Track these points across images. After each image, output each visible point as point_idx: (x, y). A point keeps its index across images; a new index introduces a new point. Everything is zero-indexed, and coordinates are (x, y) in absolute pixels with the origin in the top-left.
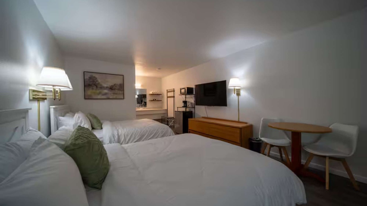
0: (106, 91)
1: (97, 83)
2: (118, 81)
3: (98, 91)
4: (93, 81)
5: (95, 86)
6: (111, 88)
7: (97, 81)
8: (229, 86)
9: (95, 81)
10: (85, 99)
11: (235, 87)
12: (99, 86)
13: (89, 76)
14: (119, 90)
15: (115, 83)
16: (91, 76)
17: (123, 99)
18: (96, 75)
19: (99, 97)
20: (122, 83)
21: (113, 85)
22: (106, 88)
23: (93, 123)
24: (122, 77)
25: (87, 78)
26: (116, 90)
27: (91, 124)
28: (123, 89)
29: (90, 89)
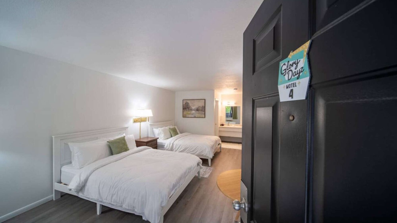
0: (193, 112)
2: (201, 104)
3: (189, 112)
4: (187, 105)
5: (188, 109)
6: (197, 110)
7: (189, 105)
10: (183, 117)
12: (190, 108)
13: (185, 102)
14: (202, 110)
15: (199, 106)
16: (186, 102)
17: (205, 117)
18: (189, 102)
19: (190, 116)
20: (204, 106)
21: (198, 107)
22: (194, 110)
23: (171, 133)
24: (204, 100)
25: (184, 103)
26: (200, 111)
27: (170, 135)
28: (204, 110)
29: (186, 111)
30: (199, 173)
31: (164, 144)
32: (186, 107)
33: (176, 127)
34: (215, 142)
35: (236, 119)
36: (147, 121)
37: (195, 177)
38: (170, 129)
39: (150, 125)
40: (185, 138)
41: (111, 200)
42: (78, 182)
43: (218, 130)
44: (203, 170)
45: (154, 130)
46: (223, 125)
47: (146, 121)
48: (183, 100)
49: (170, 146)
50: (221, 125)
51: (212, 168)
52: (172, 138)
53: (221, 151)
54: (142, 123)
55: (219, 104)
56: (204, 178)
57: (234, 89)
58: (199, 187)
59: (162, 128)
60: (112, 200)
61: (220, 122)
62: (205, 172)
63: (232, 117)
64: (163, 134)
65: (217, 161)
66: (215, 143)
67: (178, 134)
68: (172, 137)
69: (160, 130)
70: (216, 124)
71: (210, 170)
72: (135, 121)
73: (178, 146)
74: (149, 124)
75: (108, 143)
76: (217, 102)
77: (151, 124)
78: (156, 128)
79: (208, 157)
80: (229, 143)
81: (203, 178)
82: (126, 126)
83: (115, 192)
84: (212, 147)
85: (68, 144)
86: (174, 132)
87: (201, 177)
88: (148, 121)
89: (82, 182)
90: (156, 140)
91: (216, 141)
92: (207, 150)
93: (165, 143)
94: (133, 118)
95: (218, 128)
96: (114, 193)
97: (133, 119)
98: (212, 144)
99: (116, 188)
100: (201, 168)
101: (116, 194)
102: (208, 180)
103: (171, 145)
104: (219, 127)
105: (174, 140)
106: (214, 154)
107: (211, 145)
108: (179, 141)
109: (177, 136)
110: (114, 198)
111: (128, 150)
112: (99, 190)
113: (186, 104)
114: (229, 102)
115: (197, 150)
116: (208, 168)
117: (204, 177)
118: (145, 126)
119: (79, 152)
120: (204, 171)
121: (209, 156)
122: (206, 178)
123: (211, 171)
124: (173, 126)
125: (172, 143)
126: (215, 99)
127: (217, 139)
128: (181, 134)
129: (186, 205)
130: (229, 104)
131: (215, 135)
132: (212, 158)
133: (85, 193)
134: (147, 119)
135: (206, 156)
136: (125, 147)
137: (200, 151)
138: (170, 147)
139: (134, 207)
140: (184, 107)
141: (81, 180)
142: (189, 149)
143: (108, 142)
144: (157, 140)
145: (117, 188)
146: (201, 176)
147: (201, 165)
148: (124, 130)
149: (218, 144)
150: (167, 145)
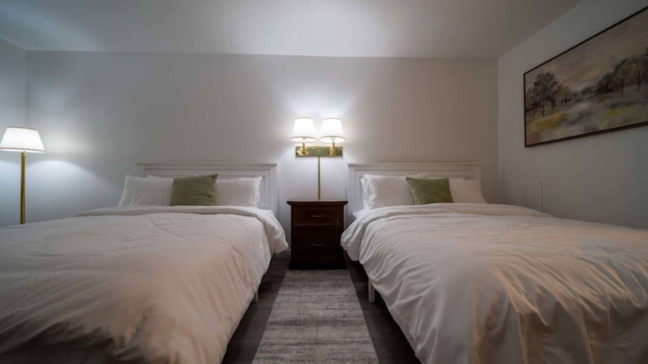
1: (554, 88)
3: (557, 116)
4: (546, 89)
5: (548, 102)
7: (554, 84)
9: (550, 84)
10: (526, 146)
12: (558, 99)
19: (560, 133)
23: (414, 196)
32: (541, 98)
38: (408, 180)
48: (525, 73)
49: (353, 233)
64: (373, 195)
69: (367, 180)
74: (349, 163)
77: (354, 163)
97: (297, 148)
113: (538, 83)
118: (335, 167)
138: (354, 236)
140: (530, 103)
148: (262, 170)
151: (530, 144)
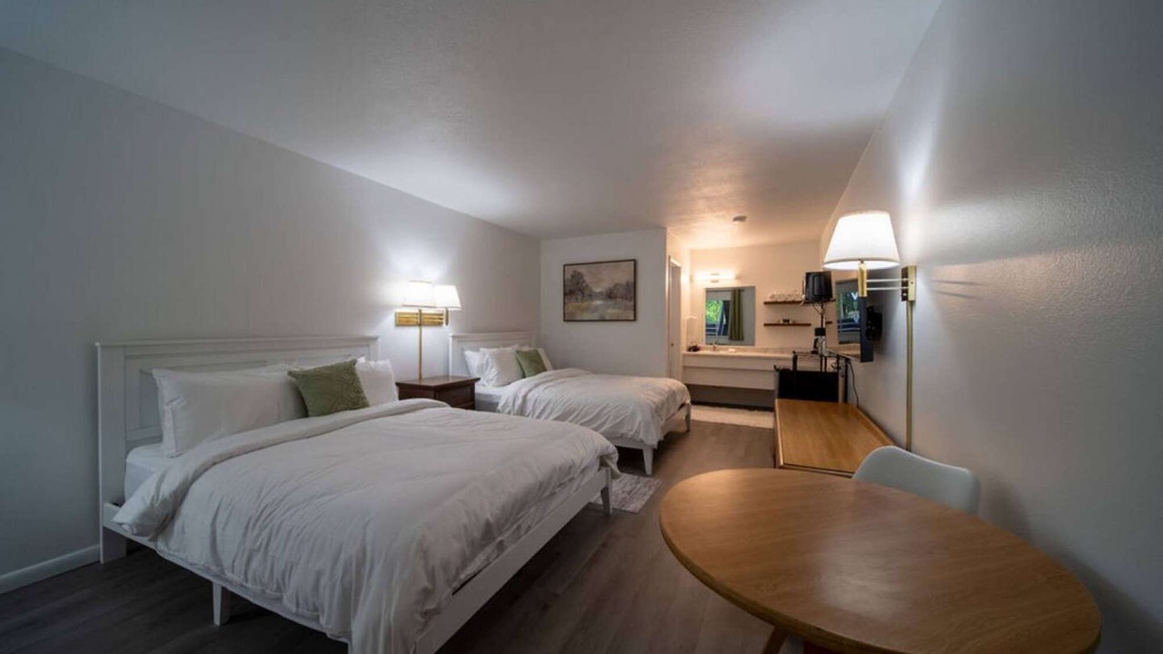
0: (598, 302)
1: (584, 285)
2: (623, 276)
3: (585, 304)
4: (578, 283)
5: (580, 293)
6: (610, 295)
7: (584, 282)
8: (827, 259)
9: (581, 281)
10: (564, 320)
11: (862, 261)
12: (586, 292)
13: (570, 271)
14: (626, 297)
15: (617, 281)
16: (575, 272)
17: (635, 320)
18: (582, 270)
19: (587, 316)
20: (633, 281)
21: (611, 286)
22: (599, 296)
23: (524, 368)
24: (632, 262)
25: (568, 276)
26: (618, 300)
27: (520, 370)
28: (632, 295)
29: (573, 300)
30: (605, 493)
31: (495, 401)
32: (574, 288)
33: (541, 351)
34: (666, 396)
35: (739, 339)
36: (444, 325)
37: (589, 508)
38: (518, 352)
39: (453, 337)
40: (565, 382)
41: (246, 574)
42: (148, 502)
43: (681, 365)
44: (625, 485)
45: (468, 353)
46: (696, 349)
47: (440, 324)
48: (565, 266)
49: (513, 406)
50: (689, 350)
51: (656, 482)
52: (524, 380)
53: (688, 431)
54: (428, 332)
55: (684, 279)
56: (625, 511)
57: (736, 219)
58: (604, 545)
59: (494, 350)
60: (250, 576)
61: (687, 339)
62: (628, 491)
63: (725, 334)
64: (493, 370)
65: (674, 459)
66: (668, 399)
67: (545, 370)
68: (524, 377)
69: (484, 354)
70: (673, 345)
71: (649, 489)
72: (403, 322)
73: (542, 407)
74: (451, 334)
75: (290, 378)
76: (676, 271)
77: (457, 334)
78: (472, 350)
79: (642, 441)
80: (717, 408)
81: (622, 514)
82: (370, 333)
83: (258, 544)
84: (656, 411)
85: (151, 375)
86: (532, 364)
87: (614, 509)
88: (447, 324)
89: (164, 502)
90: (469, 384)
91: (673, 394)
92: (639, 418)
93: (500, 397)
94: (399, 310)
95: (681, 358)
96: (256, 547)
97: (396, 314)
98: (657, 399)
99: (265, 527)
100: (614, 476)
101: (262, 550)
102: (638, 521)
103: (519, 402)
104: (684, 355)
105: (530, 387)
106: (665, 437)
107: (654, 403)
108: (545, 388)
109: (543, 374)
110: (255, 564)
111: (365, 405)
112: (214, 532)
113: (573, 277)
114: (716, 274)
115: (605, 418)
116: (643, 480)
117: (624, 508)
118: (437, 340)
119: (179, 401)
120: (628, 488)
121: (644, 439)
122: (633, 513)
123: (651, 492)
124: (530, 346)
125: (523, 392)
126: (670, 257)
127: (674, 388)
128: (555, 371)
129: (545, 608)
130: (717, 281)
131: (670, 376)
132: (656, 447)
133: (173, 543)
134: (444, 317)
135: (634, 440)
136: (353, 395)
137: (614, 422)
138: (516, 407)
139: (316, 609)
140: (568, 289)
141: (161, 494)
142: (578, 415)
143: (290, 373)
144: (474, 385)
145: (267, 530)
146: (613, 504)
147: (614, 467)
148: (362, 346)
149: (679, 403)
150: (507, 400)
151: (568, 318)
